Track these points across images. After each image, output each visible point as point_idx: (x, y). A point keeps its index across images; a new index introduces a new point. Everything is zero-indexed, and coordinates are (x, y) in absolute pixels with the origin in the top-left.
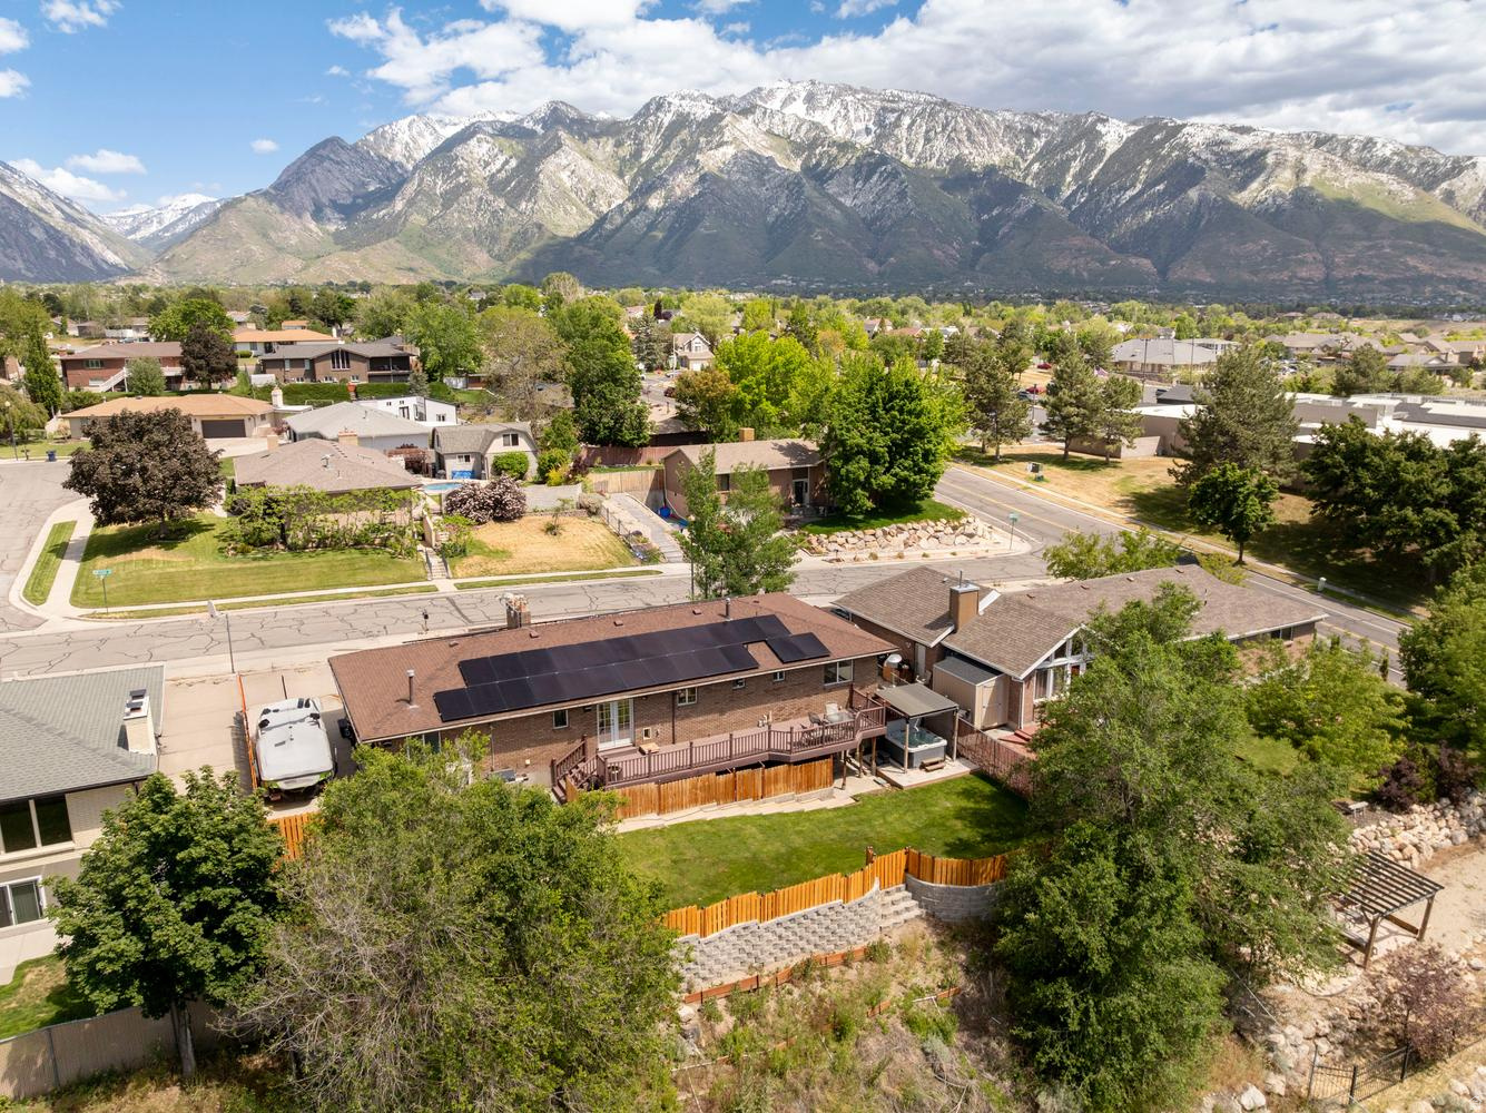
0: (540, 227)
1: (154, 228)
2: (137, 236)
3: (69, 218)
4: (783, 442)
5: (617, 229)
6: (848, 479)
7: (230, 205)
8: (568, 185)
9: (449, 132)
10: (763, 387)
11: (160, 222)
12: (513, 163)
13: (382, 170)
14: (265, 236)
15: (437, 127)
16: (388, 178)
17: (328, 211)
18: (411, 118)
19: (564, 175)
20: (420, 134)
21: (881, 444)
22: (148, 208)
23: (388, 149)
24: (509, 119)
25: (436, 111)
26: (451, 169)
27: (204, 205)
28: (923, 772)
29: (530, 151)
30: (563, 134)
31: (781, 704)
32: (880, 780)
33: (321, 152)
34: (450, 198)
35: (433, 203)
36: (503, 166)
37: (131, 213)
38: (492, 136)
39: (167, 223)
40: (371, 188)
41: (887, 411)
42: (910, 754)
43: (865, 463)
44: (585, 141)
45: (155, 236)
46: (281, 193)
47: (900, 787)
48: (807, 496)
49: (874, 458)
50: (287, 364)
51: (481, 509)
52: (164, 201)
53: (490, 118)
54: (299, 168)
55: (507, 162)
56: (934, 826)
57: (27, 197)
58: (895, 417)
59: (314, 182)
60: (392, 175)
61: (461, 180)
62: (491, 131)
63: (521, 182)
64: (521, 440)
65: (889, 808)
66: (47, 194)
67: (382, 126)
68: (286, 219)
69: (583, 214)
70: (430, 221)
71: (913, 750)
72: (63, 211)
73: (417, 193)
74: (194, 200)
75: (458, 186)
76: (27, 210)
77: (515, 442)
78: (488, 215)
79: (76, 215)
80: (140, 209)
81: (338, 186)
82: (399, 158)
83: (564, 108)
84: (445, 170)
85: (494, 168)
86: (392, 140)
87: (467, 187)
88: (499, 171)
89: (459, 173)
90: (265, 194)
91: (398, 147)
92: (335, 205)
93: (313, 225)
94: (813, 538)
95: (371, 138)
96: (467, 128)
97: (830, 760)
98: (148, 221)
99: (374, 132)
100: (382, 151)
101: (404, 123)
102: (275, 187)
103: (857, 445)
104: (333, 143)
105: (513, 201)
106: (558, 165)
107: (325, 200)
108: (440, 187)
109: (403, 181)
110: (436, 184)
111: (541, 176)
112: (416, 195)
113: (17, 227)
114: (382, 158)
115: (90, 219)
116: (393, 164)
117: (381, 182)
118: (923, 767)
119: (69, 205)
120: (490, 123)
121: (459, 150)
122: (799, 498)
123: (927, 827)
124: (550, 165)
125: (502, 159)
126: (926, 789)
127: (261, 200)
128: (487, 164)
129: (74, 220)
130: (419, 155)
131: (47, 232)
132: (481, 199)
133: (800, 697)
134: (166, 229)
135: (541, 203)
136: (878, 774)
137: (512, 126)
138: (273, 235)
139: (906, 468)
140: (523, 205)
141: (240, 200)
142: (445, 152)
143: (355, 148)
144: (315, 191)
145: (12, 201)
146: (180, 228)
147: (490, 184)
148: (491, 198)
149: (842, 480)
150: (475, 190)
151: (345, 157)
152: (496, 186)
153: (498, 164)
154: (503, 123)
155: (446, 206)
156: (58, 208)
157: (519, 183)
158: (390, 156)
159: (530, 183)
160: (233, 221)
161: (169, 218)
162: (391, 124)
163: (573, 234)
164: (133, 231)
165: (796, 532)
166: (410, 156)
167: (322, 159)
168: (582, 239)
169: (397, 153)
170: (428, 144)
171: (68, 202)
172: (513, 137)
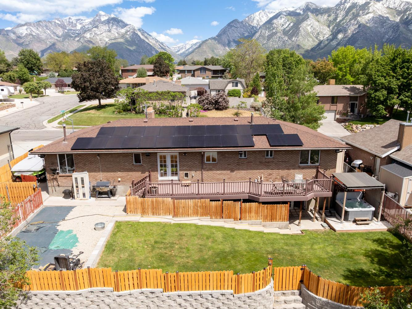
0: (298, 45)
1: (184, 50)
2: (179, 53)
3: (162, 48)
4: (348, 86)
5: (326, 46)
6: (375, 99)
7: (204, 42)
8: (310, 31)
9: (271, 16)
10: (348, 69)
11: (185, 49)
12: (292, 24)
13: (249, 29)
14: (213, 51)
15: (268, 14)
16: (251, 32)
17: (232, 43)
18: (260, 11)
19: (309, 28)
20: (262, 17)
21: (395, 84)
22: (182, 44)
23: (252, 22)
24: (291, 9)
25: (268, 9)
26: (271, 27)
27: (197, 43)
28: (354, 225)
29: (298, 20)
30: (309, 13)
31: (270, 171)
32: (325, 225)
33: (232, 24)
34: (270, 37)
35: (264, 39)
36: (288, 26)
37: (177, 46)
38: (285, 16)
39: (187, 49)
40: (246, 35)
41: (401, 68)
42: (346, 212)
43: (385, 92)
44: (317, 15)
45: (184, 53)
46: (218, 38)
47: (335, 230)
48: (356, 110)
49: (390, 91)
50: (186, 72)
51: (210, 104)
52: (187, 42)
53: (285, 10)
54: (225, 30)
55: (289, 24)
56: (344, 257)
57: (152, 42)
58: (405, 72)
59: (229, 34)
60: (252, 31)
61: (274, 31)
62: (285, 14)
63: (294, 31)
64: (239, 85)
65: (320, 241)
66: (157, 41)
67: (251, 15)
68: (219, 46)
69: (314, 41)
70: (263, 45)
71: (349, 210)
72: (161, 46)
73: (260, 36)
74: (195, 41)
75: (273, 33)
76: (152, 46)
77: (237, 86)
78: (282, 42)
79: (164, 47)
80: (181, 45)
81: (236, 35)
82: (255, 25)
83: (311, 4)
84: (269, 28)
85: (285, 26)
86: (254, 19)
87: (275, 33)
88: (287, 27)
89: (274, 29)
90: (214, 39)
91: (255, 22)
92: (235, 41)
93: (227, 48)
94: (354, 126)
95: (247, 19)
96: (277, 14)
97: (288, 205)
98: (182, 48)
99: (248, 17)
100: (250, 23)
101: (257, 13)
102: (217, 36)
103: (382, 84)
104: (235, 21)
105: (290, 38)
106: (307, 24)
107: (231, 40)
108: (267, 33)
109: (256, 32)
110: (266, 33)
111: (301, 28)
112: (259, 37)
113: (149, 51)
114: (250, 25)
115: (167, 48)
116: (253, 27)
117: (249, 33)
118: (355, 221)
119: (162, 44)
120: (285, 12)
121: (275, 21)
122: (352, 111)
123: (339, 256)
124: (304, 24)
125: (288, 23)
126: (351, 235)
127: (213, 40)
128: (283, 25)
129: (163, 49)
130: (261, 24)
131: (156, 52)
132: (280, 37)
133: (283, 169)
134: (187, 51)
135: (300, 38)
136: (325, 221)
137: (293, 12)
138: (215, 51)
139: (407, 97)
140: (294, 39)
141: (206, 40)
142: (270, 22)
143: (242, 22)
144: (229, 37)
145: (148, 44)
146: (190, 50)
147: (283, 32)
148: (283, 36)
149: (372, 100)
150: (278, 34)
151: (238, 26)
152: (285, 32)
153: (287, 25)
154: (290, 11)
155: (268, 40)
156: (159, 45)
157: (293, 31)
158: (252, 24)
159: (297, 31)
160: (204, 47)
161: (188, 47)
162: (253, 14)
163: (309, 49)
164: (178, 51)
165: (347, 124)
166: (259, 24)
167: (232, 26)
168: (313, 49)
169: (255, 24)
170: (265, 20)
171: (162, 43)
172: (293, 16)
